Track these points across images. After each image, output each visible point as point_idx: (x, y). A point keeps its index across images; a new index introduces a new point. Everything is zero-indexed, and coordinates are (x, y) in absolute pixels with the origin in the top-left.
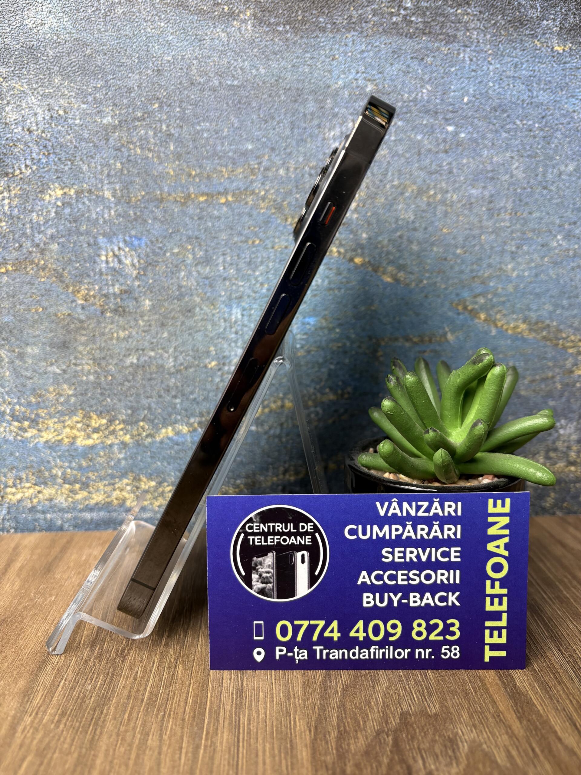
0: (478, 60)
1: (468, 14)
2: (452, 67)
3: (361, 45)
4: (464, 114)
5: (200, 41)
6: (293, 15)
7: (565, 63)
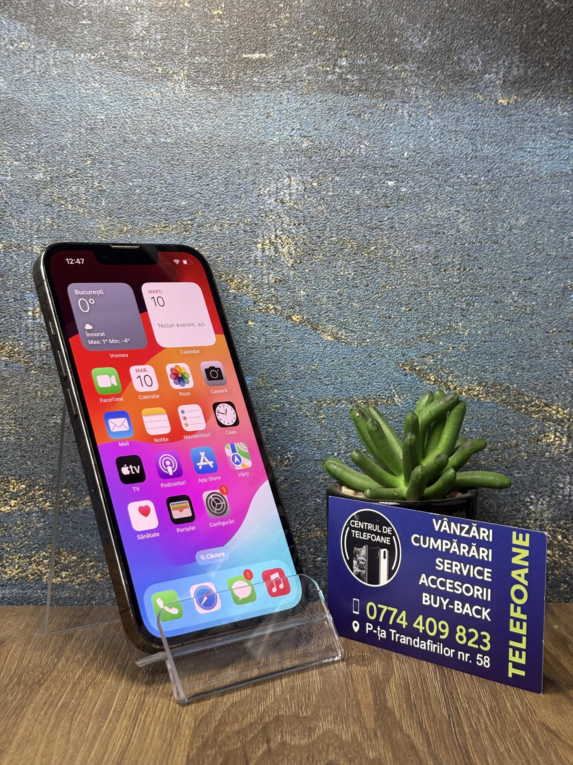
0: (418, 115)
1: (406, 70)
2: (391, 123)
3: (296, 102)
4: (405, 169)
5: (134, 100)
6: (227, 76)
7: (511, 115)
